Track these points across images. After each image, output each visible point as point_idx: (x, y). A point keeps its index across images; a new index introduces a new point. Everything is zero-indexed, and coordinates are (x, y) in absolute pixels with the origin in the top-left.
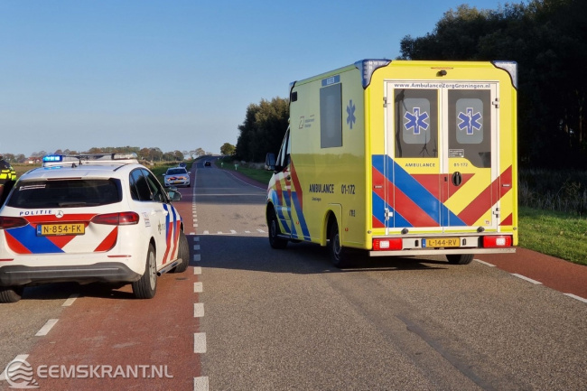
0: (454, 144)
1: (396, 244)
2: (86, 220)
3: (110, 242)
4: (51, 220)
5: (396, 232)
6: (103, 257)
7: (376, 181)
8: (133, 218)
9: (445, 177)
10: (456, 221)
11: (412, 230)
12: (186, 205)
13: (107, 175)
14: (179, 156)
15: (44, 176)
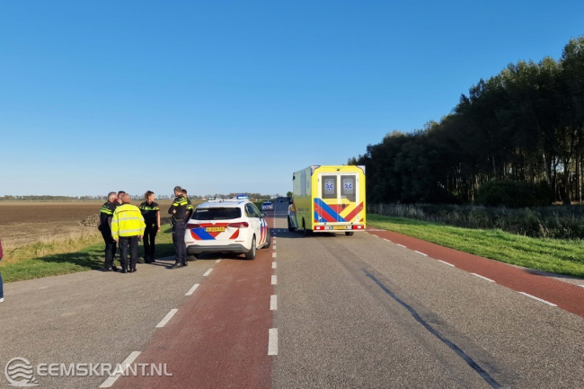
0: (342, 194)
1: (322, 228)
2: (225, 225)
3: (236, 235)
4: (210, 225)
5: (322, 224)
6: (233, 242)
7: (316, 206)
8: (246, 225)
9: (339, 205)
10: (343, 220)
11: (328, 223)
12: (270, 219)
13: (234, 206)
14: (269, 197)
15: (208, 206)
